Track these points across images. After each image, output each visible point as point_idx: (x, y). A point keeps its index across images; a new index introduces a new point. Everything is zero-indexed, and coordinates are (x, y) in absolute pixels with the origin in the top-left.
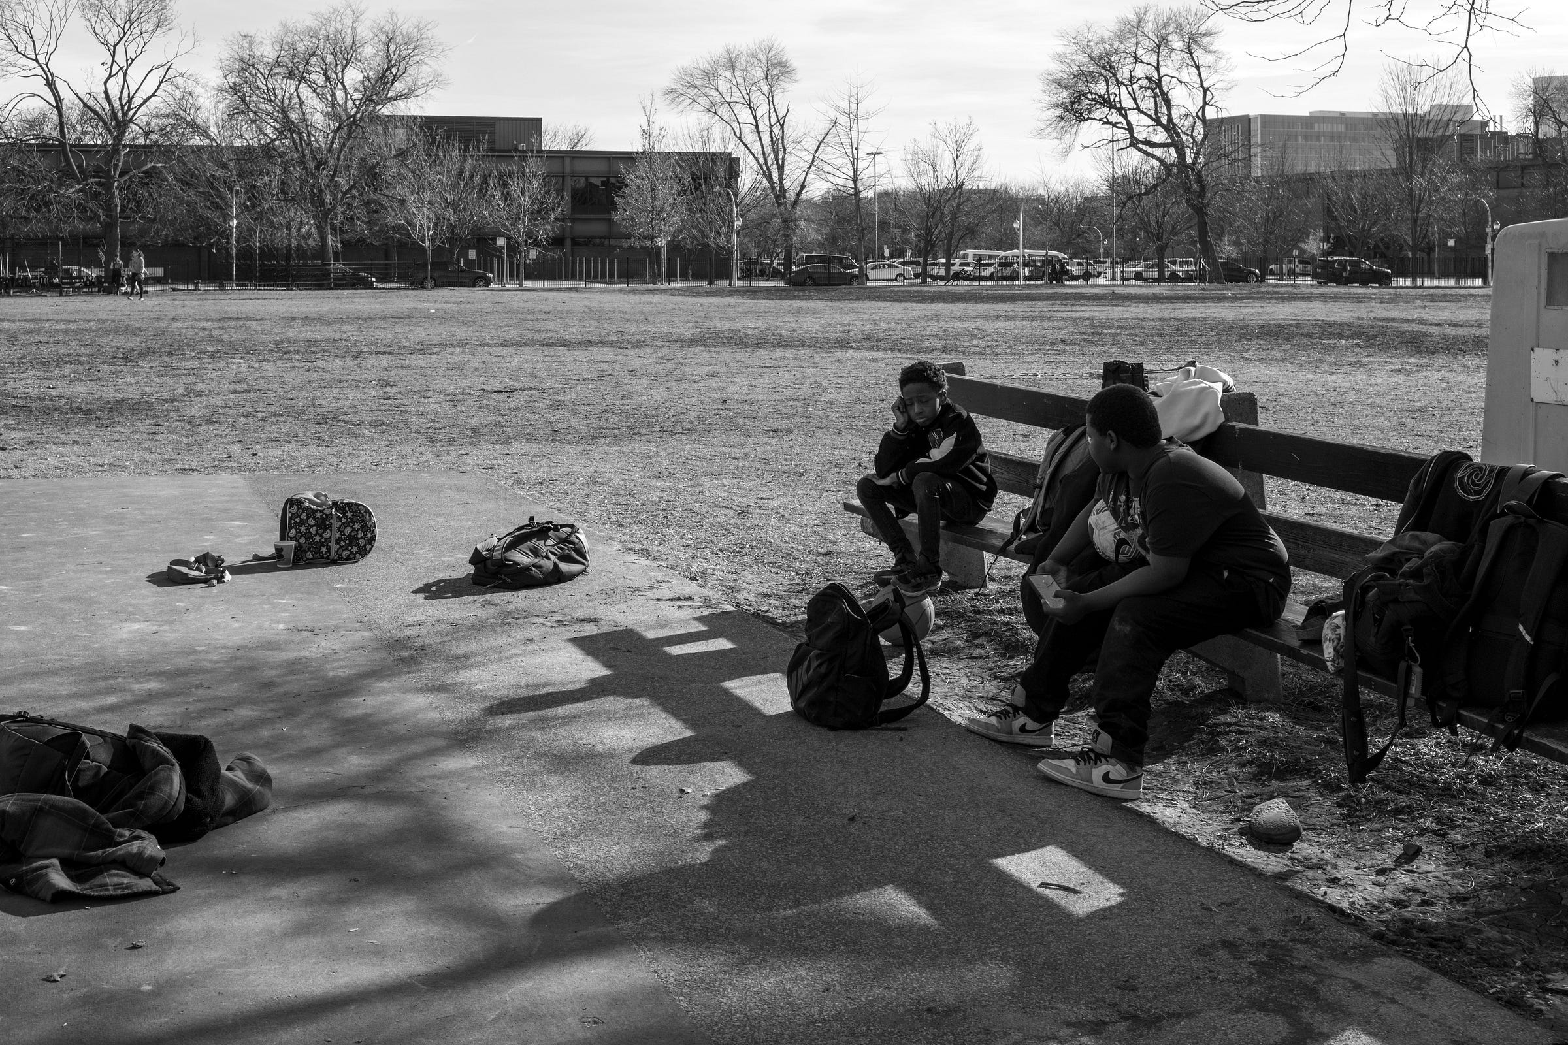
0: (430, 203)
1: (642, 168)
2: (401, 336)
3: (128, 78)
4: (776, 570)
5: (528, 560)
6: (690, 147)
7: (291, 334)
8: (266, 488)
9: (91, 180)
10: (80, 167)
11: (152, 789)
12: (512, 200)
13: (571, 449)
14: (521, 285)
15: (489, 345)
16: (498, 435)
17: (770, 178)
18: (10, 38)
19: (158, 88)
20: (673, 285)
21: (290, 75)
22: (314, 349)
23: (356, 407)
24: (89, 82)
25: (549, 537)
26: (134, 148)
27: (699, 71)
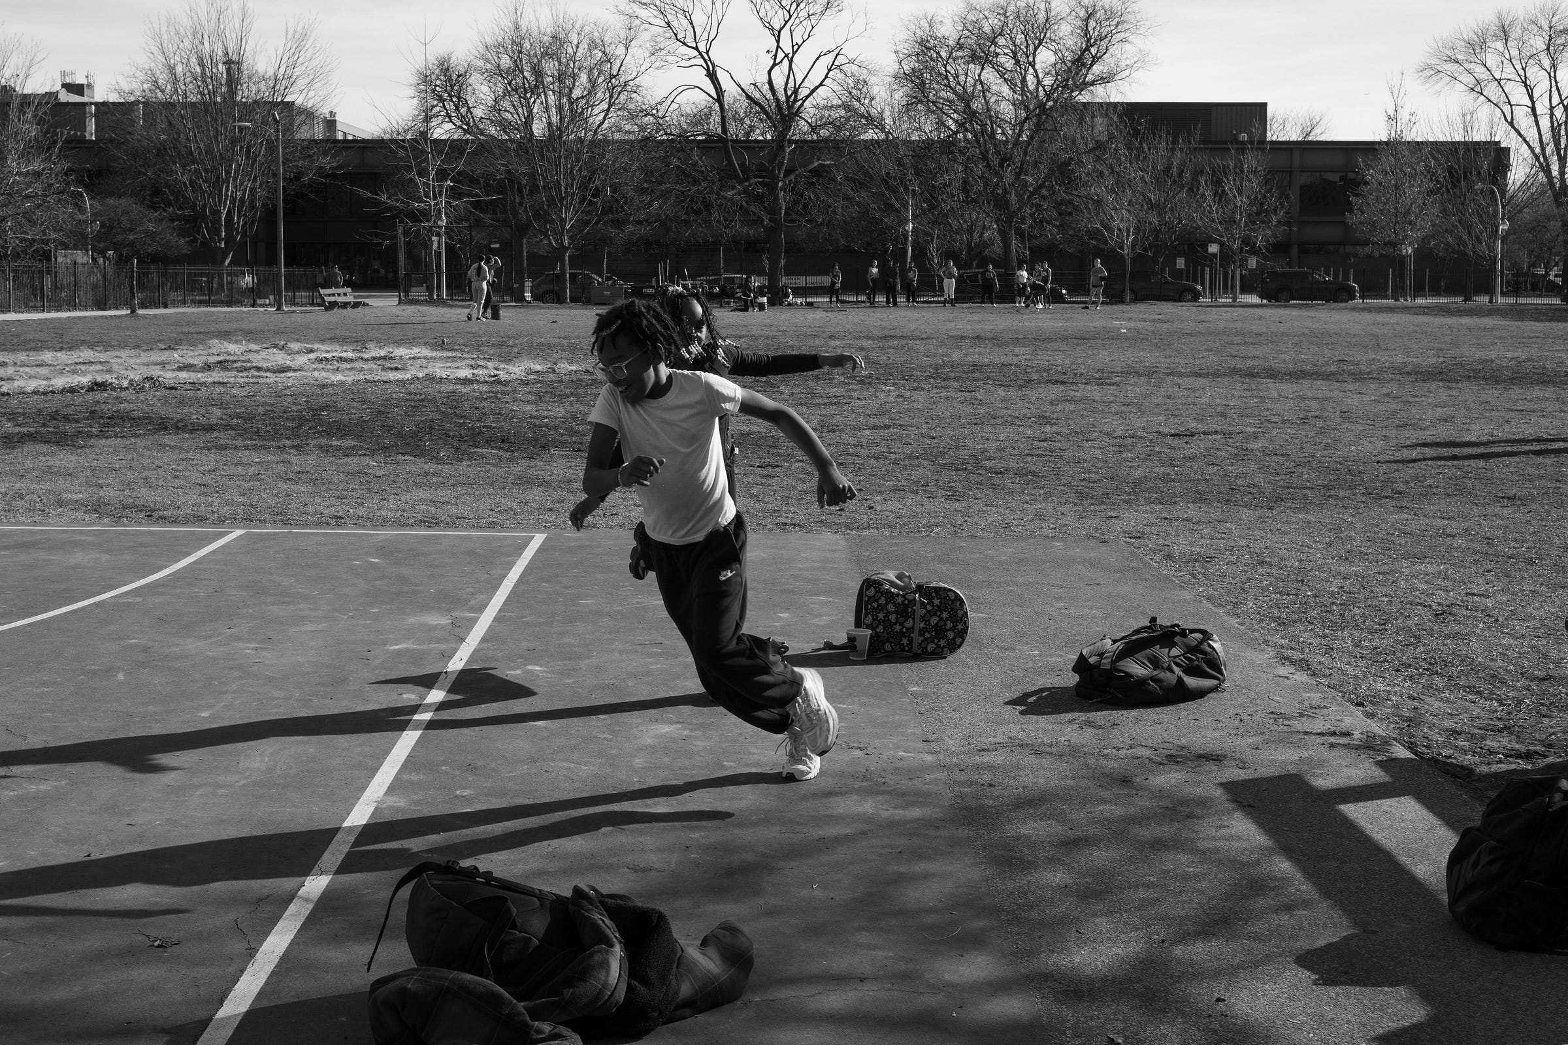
0: (1130, 203)
1: (1387, 162)
2: (1080, 361)
3: (793, 66)
4: (1473, 697)
5: (1145, 672)
6: (1448, 135)
7: (956, 356)
8: (866, 554)
9: (753, 180)
10: (742, 165)
11: (583, 975)
12: (1228, 201)
13: (1246, 514)
14: (1234, 299)
15: (1180, 375)
16: (1162, 492)
17: (1547, 170)
18: (668, 24)
19: (826, 77)
20: (1420, 301)
21: (974, 58)
22: (977, 375)
23: (1004, 450)
24: (753, 72)
25: (1175, 644)
26: (802, 143)
27: (1463, 43)
